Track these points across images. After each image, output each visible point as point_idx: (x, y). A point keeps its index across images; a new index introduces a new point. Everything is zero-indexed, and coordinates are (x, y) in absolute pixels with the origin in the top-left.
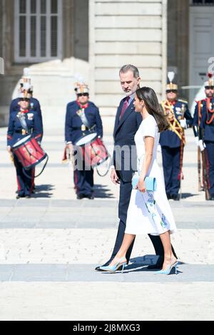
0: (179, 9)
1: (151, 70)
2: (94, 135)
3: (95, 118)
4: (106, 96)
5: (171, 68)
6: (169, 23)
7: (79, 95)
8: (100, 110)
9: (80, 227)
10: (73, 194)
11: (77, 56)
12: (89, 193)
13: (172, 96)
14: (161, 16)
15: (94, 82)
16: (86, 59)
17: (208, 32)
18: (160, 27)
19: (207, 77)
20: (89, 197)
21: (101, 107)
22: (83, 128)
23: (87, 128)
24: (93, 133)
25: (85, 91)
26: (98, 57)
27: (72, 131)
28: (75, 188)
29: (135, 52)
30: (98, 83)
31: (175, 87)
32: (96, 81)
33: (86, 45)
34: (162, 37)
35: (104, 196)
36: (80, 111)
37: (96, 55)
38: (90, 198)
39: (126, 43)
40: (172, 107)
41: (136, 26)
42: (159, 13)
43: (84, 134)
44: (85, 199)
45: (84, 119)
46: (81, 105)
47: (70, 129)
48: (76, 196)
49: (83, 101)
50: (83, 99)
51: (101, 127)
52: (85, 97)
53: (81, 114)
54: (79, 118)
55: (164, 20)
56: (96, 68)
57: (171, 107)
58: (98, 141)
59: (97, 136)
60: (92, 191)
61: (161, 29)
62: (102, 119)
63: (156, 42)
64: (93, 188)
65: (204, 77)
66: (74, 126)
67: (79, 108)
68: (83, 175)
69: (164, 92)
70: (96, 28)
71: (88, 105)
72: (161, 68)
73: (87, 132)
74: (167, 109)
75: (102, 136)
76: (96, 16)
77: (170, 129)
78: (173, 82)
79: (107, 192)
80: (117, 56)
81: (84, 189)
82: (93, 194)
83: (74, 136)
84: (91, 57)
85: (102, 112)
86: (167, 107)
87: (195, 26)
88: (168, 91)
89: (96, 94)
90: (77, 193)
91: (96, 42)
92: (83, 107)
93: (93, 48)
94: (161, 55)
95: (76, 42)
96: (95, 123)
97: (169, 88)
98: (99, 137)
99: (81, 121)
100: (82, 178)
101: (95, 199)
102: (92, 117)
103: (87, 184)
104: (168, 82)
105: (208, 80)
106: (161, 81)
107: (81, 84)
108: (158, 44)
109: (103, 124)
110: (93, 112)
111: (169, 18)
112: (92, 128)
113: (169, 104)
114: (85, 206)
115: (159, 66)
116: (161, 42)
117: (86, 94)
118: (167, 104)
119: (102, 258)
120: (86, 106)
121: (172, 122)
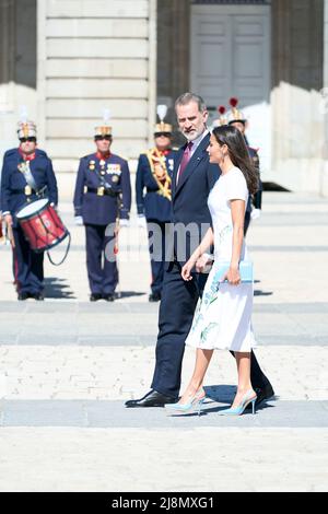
0: (174, 9)
1: (132, 101)
2: (44, 202)
3: (46, 174)
4: (63, 142)
5: (162, 99)
6: (159, 29)
7: (23, 140)
8: (54, 163)
9: (22, 343)
10: (11, 292)
11: (18, 81)
12: (36, 290)
13: (164, 141)
14: (147, 19)
15: (44, 120)
16: (32, 84)
17: (220, 43)
18: (145, 36)
19: (217, 113)
20: (37, 296)
21: (55, 158)
22: (28, 191)
23: (33, 191)
24: (41, 198)
25: (31, 134)
26: (51, 82)
27: (11, 194)
28: (15, 283)
29: (107, 74)
30: (50, 121)
31: (168, 128)
32: (48, 118)
33: (33, 64)
34: (149, 51)
35: (60, 295)
36: (23, 164)
37: (48, 78)
38: (38, 298)
39: (94, 61)
40: (164, 159)
41: (110, 34)
42: (145, 15)
43: (28, 200)
44: (30, 300)
45: (29, 177)
46: (25, 156)
47: (8, 191)
48: (16, 295)
49: (27, 150)
50: (28, 146)
51: (55, 190)
52: (31, 144)
53: (25, 168)
54: (22, 175)
55: (153, 25)
56: (48, 99)
57: (162, 159)
58: (50, 211)
59: (49, 203)
60: (41, 288)
61: (147, 39)
62: (57, 176)
63: (140, 58)
64: (44, 283)
65: (212, 112)
66: (13, 187)
67: (22, 160)
68: (27, 263)
69: (152, 136)
70: (48, 38)
71: (36, 156)
72: (147, 99)
73: (34, 197)
74: (154, 162)
75: (56, 203)
76: (48, 18)
77: (160, 192)
78: (166, 121)
79: (64, 290)
80: (80, 81)
81: (29, 285)
82: (43, 293)
83: (14, 202)
84: (41, 82)
85: (56, 166)
86: (156, 159)
87: (200, 35)
88: (157, 135)
89: (47, 138)
90: (18, 291)
91: (48, 58)
92: (28, 159)
93: (44, 68)
94: (147, 79)
95: (17, 59)
96: (46, 183)
97: (158, 130)
98: (52, 204)
99: (25, 179)
100: (26, 268)
101: (46, 300)
102: (41, 174)
103: (33, 277)
104: (158, 121)
105: (218, 118)
106: (147, 119)
107: (25, 123)
108: (144, 62)
109: (58, 185)
110: (43, 166)
111: (159, 21)
112: (42, 191)
113: (159, 153)
114: (30, 311)
115: (144, 96)
116: (147, 59)
117: (33, 139)
118: (155, 154)
119: (55, 391)
120: (32, 156)
121: (163, 182)
